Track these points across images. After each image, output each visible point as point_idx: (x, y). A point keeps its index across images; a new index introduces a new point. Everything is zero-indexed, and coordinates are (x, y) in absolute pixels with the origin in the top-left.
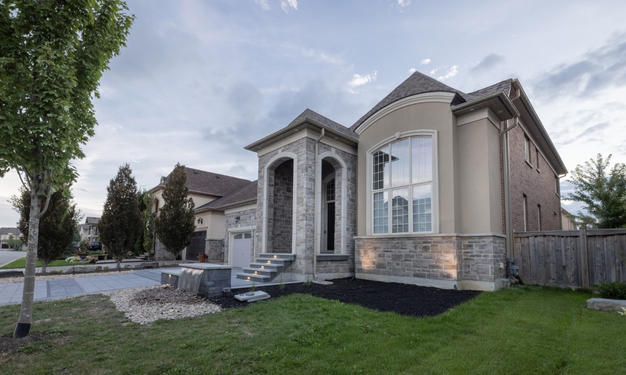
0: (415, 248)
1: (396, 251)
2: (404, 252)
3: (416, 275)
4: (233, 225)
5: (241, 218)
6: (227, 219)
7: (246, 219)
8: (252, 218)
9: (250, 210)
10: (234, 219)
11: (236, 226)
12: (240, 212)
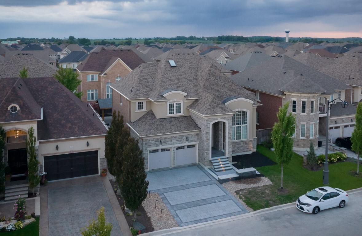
0: (243, 144)
1: (238, 146)
2: (240, 146)
3: (243, 152)
4: (154, 146)
5: (162, 141)
6: (146, 142)
7: (168, 142)
8: (173, 141)
9: (172, 136)
10: (155, 142)
11: (157, 146)
12: (161, 138)
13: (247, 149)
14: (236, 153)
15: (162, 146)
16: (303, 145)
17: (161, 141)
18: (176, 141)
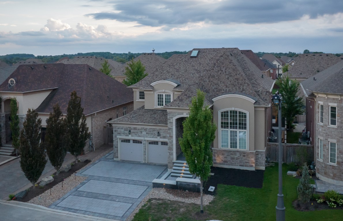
2: (236, 157)
3: (240, 166)
4: (123, 135)
5: (132, 131)
6: (116, 129)
7: (137, 133)
8: (143, 133)
9: (142, 128)
10: (124, 130)
11: (126, 136)
12: (130, 127)
13: (247, 163)
14: (229, 165)
15: (132, 136)
16: (332, 175)
17: (130, 131)
18: (147, 133)
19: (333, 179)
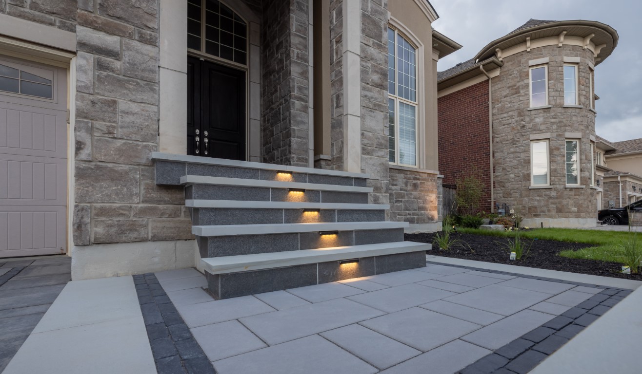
2: (395, 190)
13: (420, 208)
16: (575, 209)
19: (577, 217)
